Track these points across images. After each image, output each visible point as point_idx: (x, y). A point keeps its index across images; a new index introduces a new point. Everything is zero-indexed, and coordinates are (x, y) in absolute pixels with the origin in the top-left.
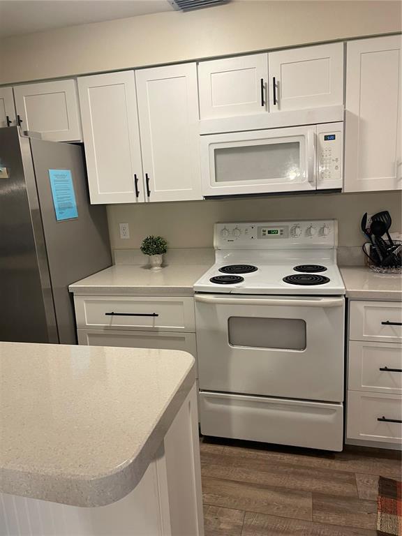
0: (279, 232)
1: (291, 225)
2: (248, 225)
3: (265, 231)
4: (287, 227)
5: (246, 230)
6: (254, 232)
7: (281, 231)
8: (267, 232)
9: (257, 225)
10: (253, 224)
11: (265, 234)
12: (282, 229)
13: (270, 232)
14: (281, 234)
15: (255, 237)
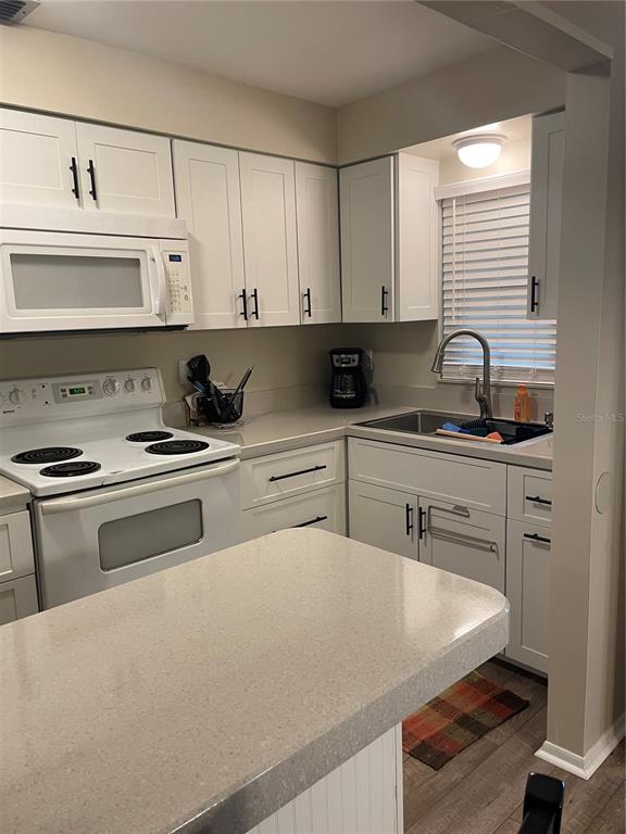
0: (86, 390)
1: (102, 378)
2: (34, 383)
3: (65, 391)
4: (98, 381)
5: (34, 391)
6: (48, 394)
7: (90, 388)
8: (68, 393)
9: (50, 382)
10: (43, 381)
11: (65, 396)
12: (91, 385)
13: (72, 392)
14: (90, 393)
15: (51, 401)
